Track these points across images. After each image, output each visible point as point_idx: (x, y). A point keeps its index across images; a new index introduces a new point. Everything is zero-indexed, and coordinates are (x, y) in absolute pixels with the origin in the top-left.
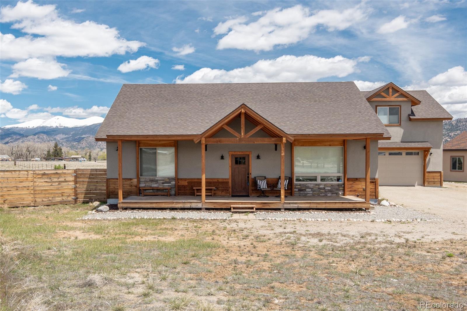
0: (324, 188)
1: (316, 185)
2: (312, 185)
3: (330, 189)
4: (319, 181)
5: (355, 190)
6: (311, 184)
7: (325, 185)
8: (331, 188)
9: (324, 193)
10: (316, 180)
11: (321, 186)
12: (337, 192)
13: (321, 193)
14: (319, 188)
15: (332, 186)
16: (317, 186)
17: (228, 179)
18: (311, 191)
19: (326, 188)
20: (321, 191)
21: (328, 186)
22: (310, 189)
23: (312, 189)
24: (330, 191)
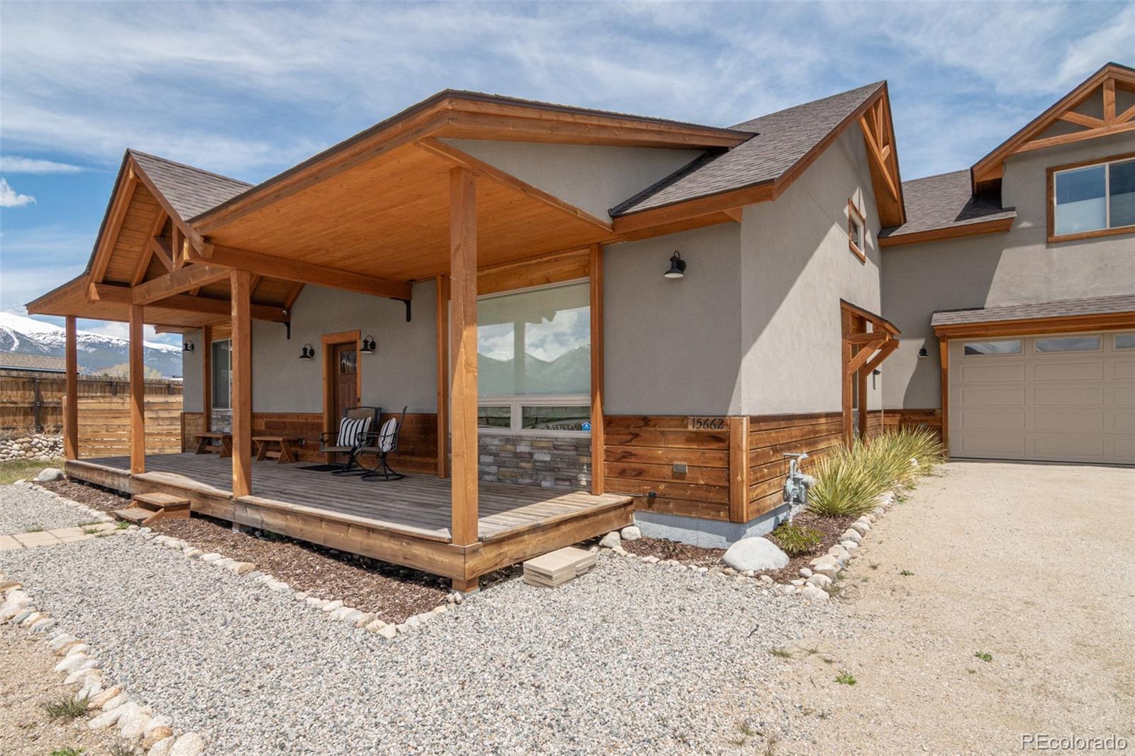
0: (531, 455)
1: (508, 440)
2: (496, 442)
3: (548, 458)
4: (516, 428)
5: (640, 473)
6: (492, 436)
7: (533, 442)
8: (552, 455)
9: (531, 476)
10: (505, 423)
11: (523, 448)
12: (571, 473)
13: (522, 476)
14: (517, 455)
15: (555, 447)
16: (509, 447)
17: (319, 416)
18: (494, 464)
19: (539, 456)
20: (523, 464)
21: (543, 448)
22: (491, 454)
23: (495, 455)
24: (550, 468)
